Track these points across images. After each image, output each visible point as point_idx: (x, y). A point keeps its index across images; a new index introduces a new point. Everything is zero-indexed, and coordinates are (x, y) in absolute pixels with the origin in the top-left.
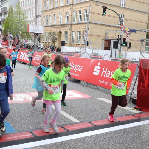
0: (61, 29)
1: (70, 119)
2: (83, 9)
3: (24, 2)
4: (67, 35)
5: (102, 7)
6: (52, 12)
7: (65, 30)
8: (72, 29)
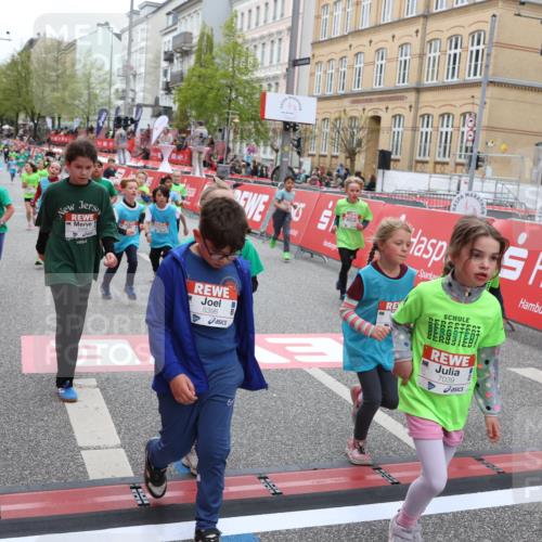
0: (378, 108)
1: (404, 441)
2: (465, 33)
3: (250, 11)
4: (401, 129)
6: (350, 46)
7: (393, 109)
8: (420, 105)
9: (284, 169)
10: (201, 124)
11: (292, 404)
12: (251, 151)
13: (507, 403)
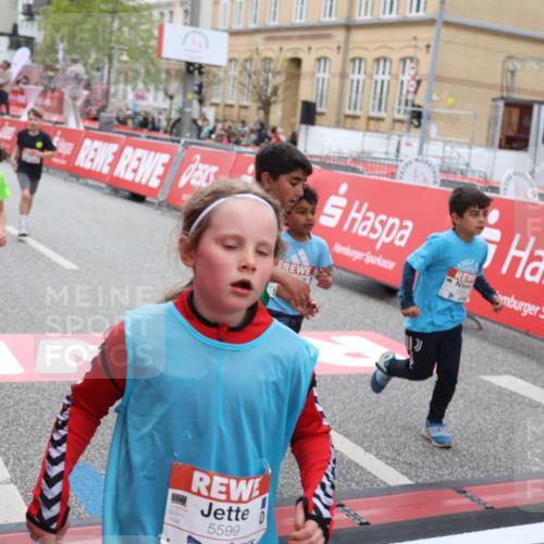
1: (369, 469)
7: (317, 49)
8: (351, 46)
9: (187, 122)
12: (140, 97)
13: (485, 420)
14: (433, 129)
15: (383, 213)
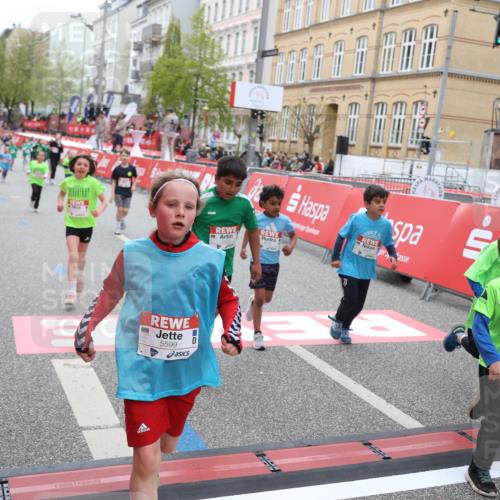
0: (335, 96)
1: (390, 416)
2: (419, 27)
4: (356, 117)
5: (496, 18)
6: (311, 38)
8: (376, 94)
9: (251, 155)
10: (171, 111)
11: (279, 381)
12: (217, 136)
14: (438, 156)
15: (400, 220)
